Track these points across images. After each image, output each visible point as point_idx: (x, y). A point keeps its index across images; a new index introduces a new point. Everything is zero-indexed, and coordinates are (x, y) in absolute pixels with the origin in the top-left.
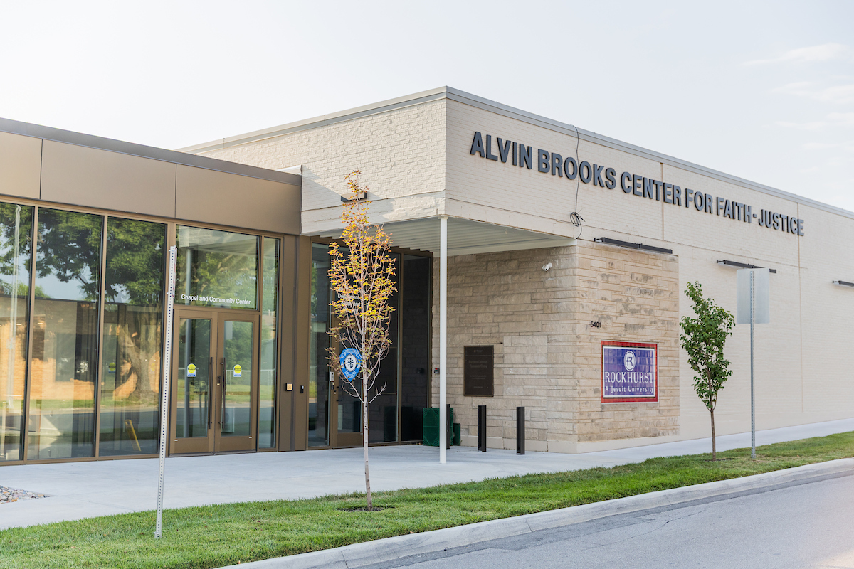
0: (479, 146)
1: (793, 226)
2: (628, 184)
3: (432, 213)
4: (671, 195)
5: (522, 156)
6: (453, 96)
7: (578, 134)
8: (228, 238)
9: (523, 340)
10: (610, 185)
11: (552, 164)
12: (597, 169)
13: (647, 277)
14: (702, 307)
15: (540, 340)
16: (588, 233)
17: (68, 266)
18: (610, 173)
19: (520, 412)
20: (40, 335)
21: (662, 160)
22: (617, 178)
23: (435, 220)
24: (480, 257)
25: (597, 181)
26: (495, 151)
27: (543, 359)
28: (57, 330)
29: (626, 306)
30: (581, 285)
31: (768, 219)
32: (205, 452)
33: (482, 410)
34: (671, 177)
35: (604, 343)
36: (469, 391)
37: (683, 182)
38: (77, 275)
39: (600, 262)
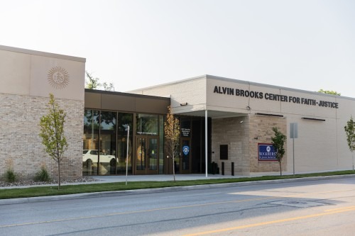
0: (216, 90)
1: (335, 105)
2: (267, 96)
3: (203, 109)
4: (284, 99)
5: (231, 92)
6: (208, 77)
7: (249, 83)
8: (151, 116)
9: (236, 143)
10: (261, 97)
11: (240, 93)
12: (256, 93)
13: (274, 124)
14: (277, 133)
15: (240, 143)
16: (253, 112)
17: (108, 119)
18: (261, 94)
19: (233, 164)
20: (101, 142)
21: (280, 88)
22: (264, 95)
23: (204, 111)
24: (224, 119)
25: (256, 96)
26: (222, 91)
27: (240, 149)
28: (105, 140)
29: (267, 133)
30: (251, 127)
31: (323, 104)
32: (145, 174)
33: (223, 163)
34: (283, 93)
35: (259, 144)
36: (221, 158)
37: (288, 94)
38: (112, 122)
39: (257, 120)
